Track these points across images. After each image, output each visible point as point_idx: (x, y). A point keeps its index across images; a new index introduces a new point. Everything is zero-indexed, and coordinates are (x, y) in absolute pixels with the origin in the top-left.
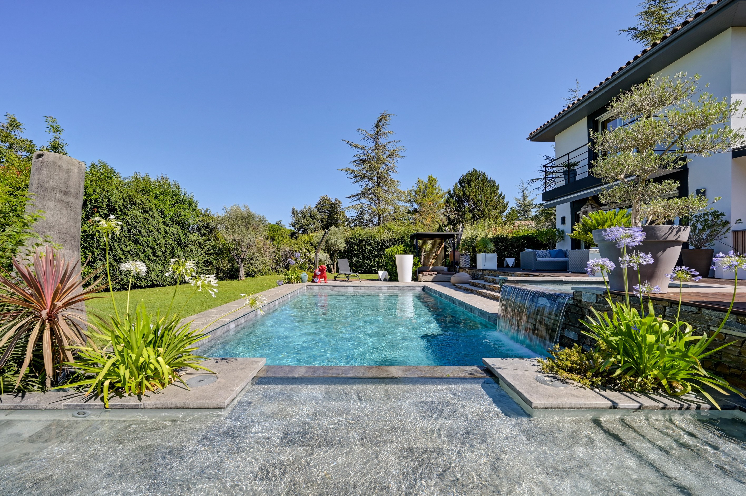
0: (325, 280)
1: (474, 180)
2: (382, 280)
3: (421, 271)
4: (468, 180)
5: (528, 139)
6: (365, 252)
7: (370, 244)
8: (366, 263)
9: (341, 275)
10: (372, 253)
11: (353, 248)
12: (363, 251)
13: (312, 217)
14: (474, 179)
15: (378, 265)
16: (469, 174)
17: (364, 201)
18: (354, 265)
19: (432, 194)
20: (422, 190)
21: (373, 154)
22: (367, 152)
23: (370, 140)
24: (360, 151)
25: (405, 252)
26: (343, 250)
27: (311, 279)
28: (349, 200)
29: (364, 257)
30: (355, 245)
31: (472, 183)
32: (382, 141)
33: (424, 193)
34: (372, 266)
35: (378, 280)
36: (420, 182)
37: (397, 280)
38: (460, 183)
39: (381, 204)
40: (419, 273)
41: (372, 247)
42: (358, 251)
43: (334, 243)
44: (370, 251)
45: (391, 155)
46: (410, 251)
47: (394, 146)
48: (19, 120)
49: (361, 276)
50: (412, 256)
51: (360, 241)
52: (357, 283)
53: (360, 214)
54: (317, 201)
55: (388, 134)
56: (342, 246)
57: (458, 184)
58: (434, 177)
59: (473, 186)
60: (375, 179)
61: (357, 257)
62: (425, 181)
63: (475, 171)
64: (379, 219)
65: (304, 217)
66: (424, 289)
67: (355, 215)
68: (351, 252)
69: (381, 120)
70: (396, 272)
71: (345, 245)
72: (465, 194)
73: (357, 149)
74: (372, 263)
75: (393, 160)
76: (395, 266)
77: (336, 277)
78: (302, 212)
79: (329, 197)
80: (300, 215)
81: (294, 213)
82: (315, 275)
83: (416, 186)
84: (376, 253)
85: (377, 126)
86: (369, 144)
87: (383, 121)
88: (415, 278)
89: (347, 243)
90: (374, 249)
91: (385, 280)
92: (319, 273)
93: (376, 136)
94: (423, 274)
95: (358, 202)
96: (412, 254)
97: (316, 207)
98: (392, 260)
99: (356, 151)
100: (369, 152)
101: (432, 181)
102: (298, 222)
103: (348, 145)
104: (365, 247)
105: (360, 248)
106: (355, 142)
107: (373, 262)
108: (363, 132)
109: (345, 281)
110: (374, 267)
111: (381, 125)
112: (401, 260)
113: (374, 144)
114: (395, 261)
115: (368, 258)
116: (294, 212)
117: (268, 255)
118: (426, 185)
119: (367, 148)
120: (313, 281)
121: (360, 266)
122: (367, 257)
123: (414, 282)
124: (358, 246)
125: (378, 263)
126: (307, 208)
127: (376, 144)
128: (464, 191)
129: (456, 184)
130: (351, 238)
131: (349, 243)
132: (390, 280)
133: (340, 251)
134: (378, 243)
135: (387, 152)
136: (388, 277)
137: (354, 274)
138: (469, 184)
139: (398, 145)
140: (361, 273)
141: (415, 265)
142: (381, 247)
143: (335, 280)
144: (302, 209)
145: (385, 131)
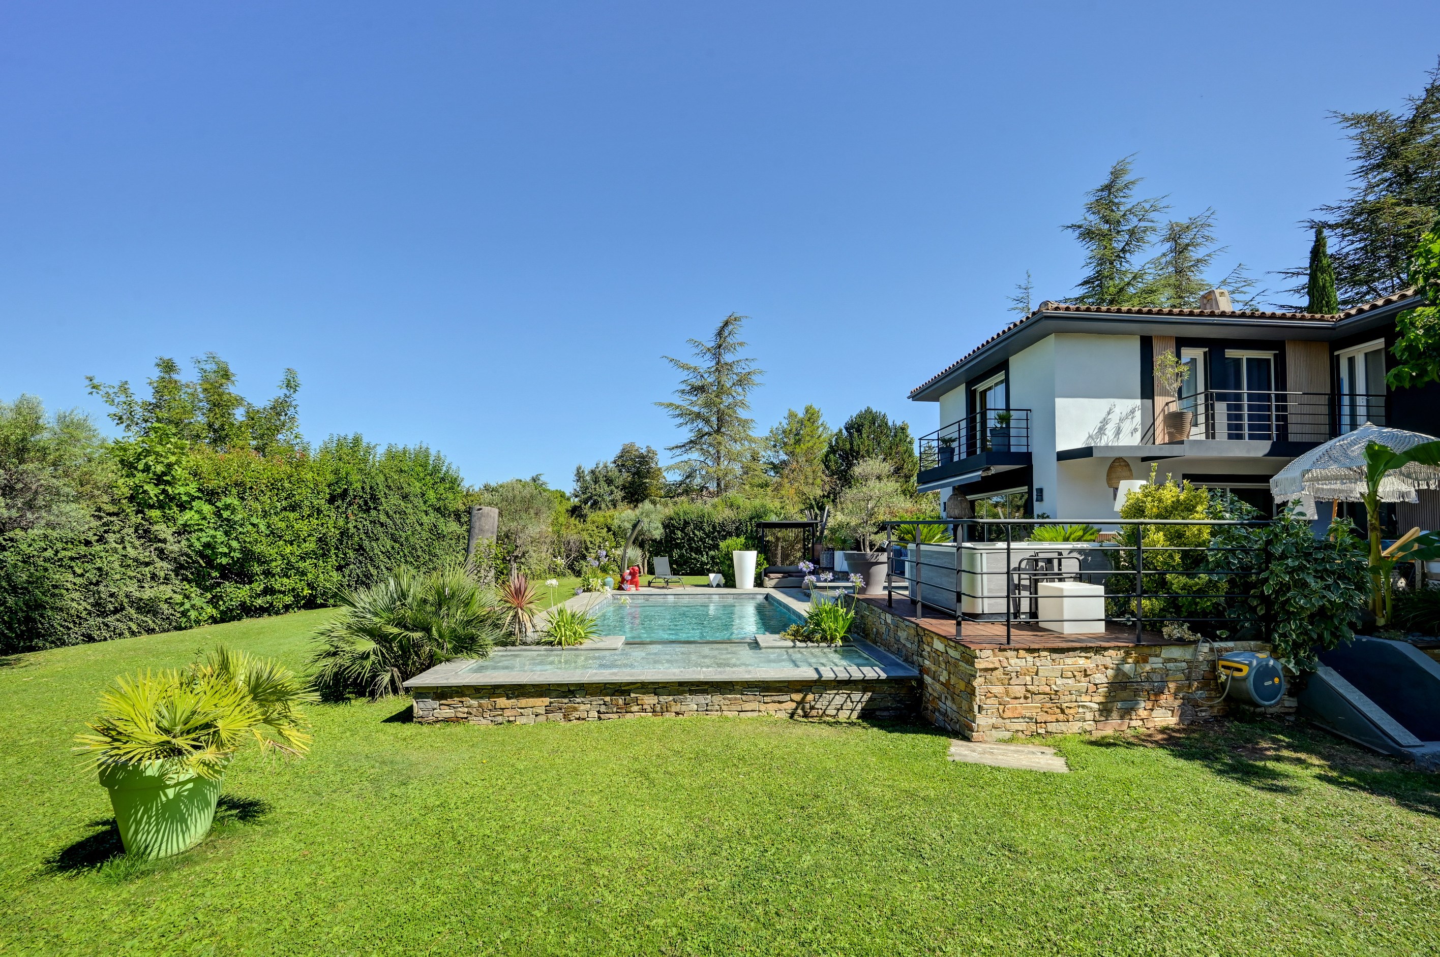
0: (636, 586)
1: (866, 427)
2: (714, 585)
3: (767, 573)
4: (859, 426)
5: (909, 398)
6: (694, 540)
7: (701, 529)
8: (695, 559)
9: (658, 580)
10: (705, 542)
11: (675, 534)
12: (691, 540)
13: (609, 481)
14: (867, 424)
15: (713, 562)
16: (860, 416)
17: (695, 455)
18: (676, 562)
19: (812, 437)
20: (794, 430)
21: (710, 380)
22: (702, 376)
23: (708, 355)
24: (691, 375)
25: (747, 548)
26: (659, 538)
27: (617, 586)
28: (670, 454)
29: (691, 549)
30: (678, 529)
31: (864, 431)
32: (728, 358)
33: (797, 434)
34: (703, 564)
35: (708, 586)
36: (792, 415)
37: (733, 586)
38: (847, 429)
39: (722, 459)
40: (766, 575)
41: (705, 533)
42: (683, 539)
43: (645, 528)
44: (701, 539)
45: (740, 382)
46: (753, 546)
47: (746, 367)
48: (232, 370)
49: (685, 579)
50: (755, 552)
51: (686, 523)
52: (680, 590)
53: (687, 477)
54: (617, 451)
55: (737, 348)
56: (658, 533)
57: (844, 431)
58: (816, 407)
59: (864, 436)
60: (714, 419)
61: (681, 549)
62: (801, 415)
63: (868, 411)
64: (718, 485)
65: (596, 482)
66: (767, 597)
67: (679, 478)
68: (671, 541)
69: (726, 324)
70: (734, 575)
71: (662, 531)
72: (852, 449)
73: (686, 373)
74: (704, 559)
75: (744, 389)
76: (731, 566)
77: (650, 583)
78: (593, 472)
79: (637, 445)
80: (588, 478)
81: (580, 476)
82: (623, 580)
83: (785, 422)
84: (711, 542)
85: (720, 334)
86: (706, 363)
87: (730, 327)
88: (759, 583)
89: (665, 526)
90: (708, 536)
91: (718, 586)
92: (630, 577)
93: (718, 350)
94: (769, 577)
95: (685, 457)
96: (756, 549)
97: (615, 462)
98: (729, 557)
99: (684, 375)
100: (706, 376)
101: (811, 416)
102: (585, 489)
103: (672, 364)
104: (694, 533)
105: (686, 534)
106: (684, 361)
107: (705, 556)
108: (698, 344)
109: (663, 588)
110: (707, 564)
111: (726, 333)
112: (741, 559)
113: (713, 363)
114: (732, 560)
115: (698, 551)
116: (578, 473)
117: (544, 548)
118: (801, 422)
119: (702, 371)
120: (620, 588)
121: (686, 562)
122: (697, 548)
123: (757, 589)
124: (682, 531)
125: (713, 558)
126: (601, 466)
127: (717, 363)
128: (851, 444)
129: (841, 431)
130: (671, 519)
131: (668, 525)
132: (726, 585)
133: (654, 541)
134: (714, 527)
135: (735, 376)
136: (723, 581)
137: (675, 578)
138: (859, 431)
139: (753, 366)
140: (687, 574)
141: (758, 565)
142: (719, 532)
143: (649, 586)
144: (593, 466)
145: (731, 342)
